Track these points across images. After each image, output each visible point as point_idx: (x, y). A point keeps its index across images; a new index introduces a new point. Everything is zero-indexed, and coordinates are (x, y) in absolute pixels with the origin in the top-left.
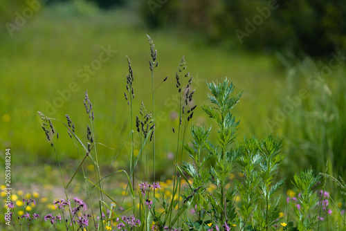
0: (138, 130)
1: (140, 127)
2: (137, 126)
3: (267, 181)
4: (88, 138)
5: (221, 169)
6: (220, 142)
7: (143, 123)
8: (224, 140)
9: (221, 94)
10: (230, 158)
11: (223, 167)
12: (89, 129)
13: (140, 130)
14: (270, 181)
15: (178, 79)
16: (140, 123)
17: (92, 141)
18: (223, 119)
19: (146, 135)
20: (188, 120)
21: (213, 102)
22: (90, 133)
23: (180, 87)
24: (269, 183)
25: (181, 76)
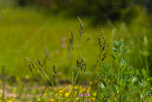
0: (78, 66)
1: (79, 65)
2: (78, 64)
3: (143, 91)
4: (54, 71)
5: (120, 85)
6: (119, 72)
7: (81, 63)
8: (121, 71)
9: (119, 47)
10: (124, 80)
11: (121, 84)
12: (54, 66)
13: (79, 66)
14: (145, 91)
15: (99, 40)
16: (79, 63)
17: (55, 72)
18: (120, 60)
19: (82, 69)
20: (102, 60)
21: (115, 51)
22: (55, 68)
23: (100, 44)
24: (144, 92)
25: (101, 38)
